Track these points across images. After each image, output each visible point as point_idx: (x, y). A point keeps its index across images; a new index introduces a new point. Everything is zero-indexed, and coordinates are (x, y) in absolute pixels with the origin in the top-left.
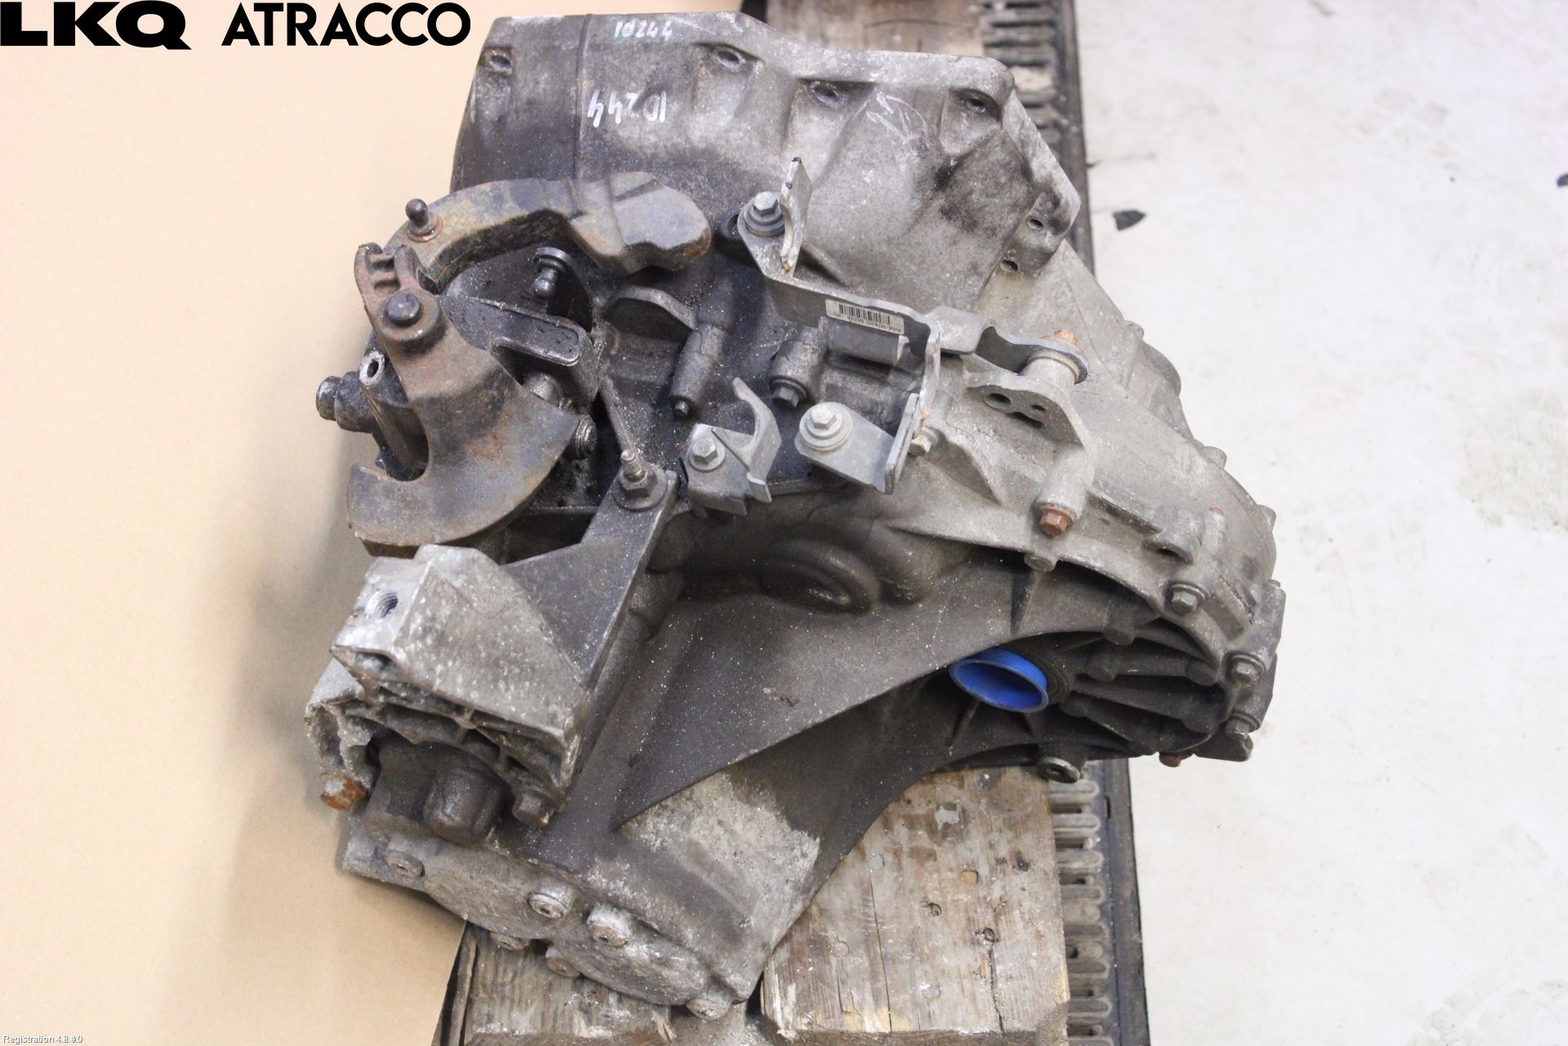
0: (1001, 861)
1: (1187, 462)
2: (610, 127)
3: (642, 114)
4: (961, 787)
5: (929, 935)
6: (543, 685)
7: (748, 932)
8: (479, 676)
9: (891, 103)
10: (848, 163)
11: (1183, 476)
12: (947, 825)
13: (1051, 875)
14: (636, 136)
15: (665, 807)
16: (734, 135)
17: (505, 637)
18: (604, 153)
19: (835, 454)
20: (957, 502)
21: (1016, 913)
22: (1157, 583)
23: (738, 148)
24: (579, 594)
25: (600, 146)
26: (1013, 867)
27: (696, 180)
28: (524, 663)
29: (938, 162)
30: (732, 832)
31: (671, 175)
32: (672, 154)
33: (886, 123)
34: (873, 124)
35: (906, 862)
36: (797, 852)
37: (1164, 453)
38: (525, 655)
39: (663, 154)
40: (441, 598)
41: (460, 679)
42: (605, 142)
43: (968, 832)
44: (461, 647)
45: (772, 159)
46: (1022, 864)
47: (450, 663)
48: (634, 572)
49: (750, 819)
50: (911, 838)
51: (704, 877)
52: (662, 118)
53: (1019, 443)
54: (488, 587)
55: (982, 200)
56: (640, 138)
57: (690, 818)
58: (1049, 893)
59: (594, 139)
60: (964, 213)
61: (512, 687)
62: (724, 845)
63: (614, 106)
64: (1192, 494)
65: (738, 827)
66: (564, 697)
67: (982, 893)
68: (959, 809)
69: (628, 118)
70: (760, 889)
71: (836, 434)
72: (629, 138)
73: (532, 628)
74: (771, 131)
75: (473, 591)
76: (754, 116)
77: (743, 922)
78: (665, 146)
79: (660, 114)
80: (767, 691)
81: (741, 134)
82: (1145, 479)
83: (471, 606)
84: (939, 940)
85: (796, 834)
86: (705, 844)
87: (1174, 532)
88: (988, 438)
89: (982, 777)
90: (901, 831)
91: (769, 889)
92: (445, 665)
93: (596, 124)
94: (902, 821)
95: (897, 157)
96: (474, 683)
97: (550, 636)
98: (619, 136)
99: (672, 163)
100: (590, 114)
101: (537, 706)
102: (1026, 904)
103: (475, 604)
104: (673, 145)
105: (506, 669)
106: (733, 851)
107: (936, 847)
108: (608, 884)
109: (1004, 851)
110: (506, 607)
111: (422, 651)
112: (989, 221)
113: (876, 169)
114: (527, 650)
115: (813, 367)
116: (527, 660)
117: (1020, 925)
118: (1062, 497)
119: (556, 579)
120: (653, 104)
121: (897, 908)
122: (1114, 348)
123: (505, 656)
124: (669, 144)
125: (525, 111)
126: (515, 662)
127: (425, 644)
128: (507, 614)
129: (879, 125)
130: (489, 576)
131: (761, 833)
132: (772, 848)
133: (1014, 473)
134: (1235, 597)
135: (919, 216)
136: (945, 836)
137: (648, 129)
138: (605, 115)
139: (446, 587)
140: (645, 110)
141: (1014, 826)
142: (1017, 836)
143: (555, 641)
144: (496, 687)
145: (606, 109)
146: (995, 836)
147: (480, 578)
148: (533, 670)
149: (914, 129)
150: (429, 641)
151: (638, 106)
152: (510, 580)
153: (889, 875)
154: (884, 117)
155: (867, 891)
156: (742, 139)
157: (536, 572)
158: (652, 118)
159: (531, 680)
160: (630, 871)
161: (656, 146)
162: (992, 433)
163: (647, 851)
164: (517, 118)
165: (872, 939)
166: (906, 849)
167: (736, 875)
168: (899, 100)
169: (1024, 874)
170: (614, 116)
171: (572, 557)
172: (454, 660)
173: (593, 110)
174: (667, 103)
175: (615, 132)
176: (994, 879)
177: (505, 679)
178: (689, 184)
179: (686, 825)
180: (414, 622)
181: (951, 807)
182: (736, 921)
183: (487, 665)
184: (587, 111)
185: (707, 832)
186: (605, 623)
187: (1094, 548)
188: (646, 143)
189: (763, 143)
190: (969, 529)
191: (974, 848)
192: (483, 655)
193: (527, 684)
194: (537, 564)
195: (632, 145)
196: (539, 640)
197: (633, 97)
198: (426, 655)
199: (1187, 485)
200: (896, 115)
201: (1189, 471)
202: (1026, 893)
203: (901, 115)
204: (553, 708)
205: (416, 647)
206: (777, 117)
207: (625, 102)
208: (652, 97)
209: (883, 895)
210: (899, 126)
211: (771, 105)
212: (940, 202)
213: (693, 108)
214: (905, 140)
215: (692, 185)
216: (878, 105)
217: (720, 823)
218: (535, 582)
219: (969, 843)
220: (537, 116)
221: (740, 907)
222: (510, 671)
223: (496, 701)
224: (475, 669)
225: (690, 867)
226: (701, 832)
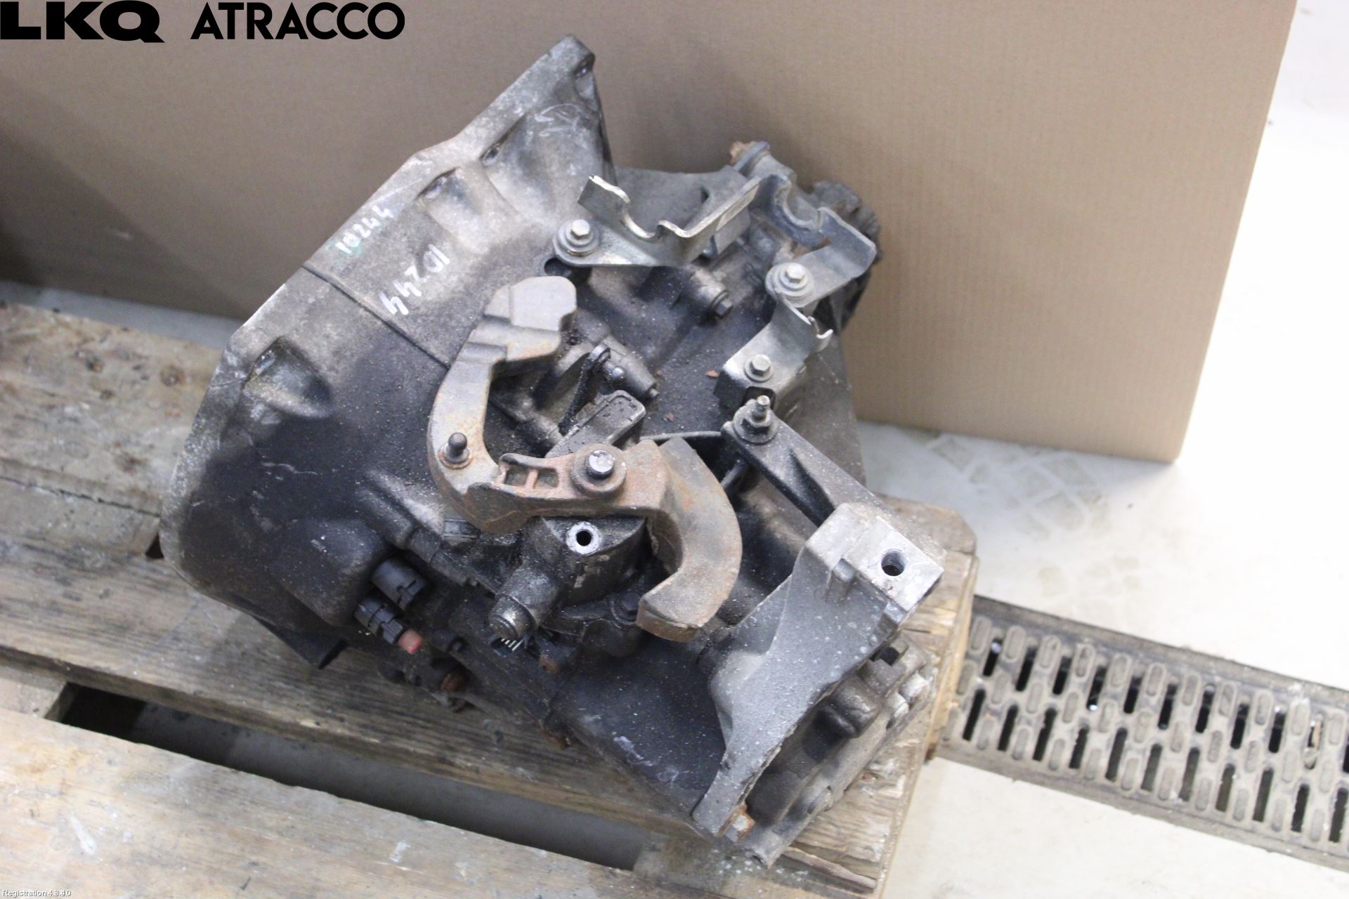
2: (418, 304)
3: (430, 273)
9: (547, 115)
10: (557, 175)
14: (442, 289)
16: (493, 226)
18: (432, 321)
23: (501, 230)
25: (424, 321)
27: (504, 272)
31: (488, 286)
32: (476, 274)
33: (555, 129)
34: (548, 138)
39: (471, 280)
42: (426, 315)
52: (447, 261)
56: (445, 287)
59: (415, 321)
63: (404, 289)
69: (423, 285)
72: (439, 295)
78: (467, 274)
79: (441, 260)
93: (405, 311)
95: (577, 143)
98: (430, 301)
99: (481, 279)
100: (393, 311)
104: (471, 268)
113: (573, 162)
120: (430, 260)
124: (468, 271)
125: (338, 362)
129: (553, 134)
137: (445, 277)
138: (405, 301)
140: (429, 269)
145: (401, 297)
149: (573, 116)
151: (422, 271)
154: (551, 127)
156: (496, 224)
158: (439, 268)
161: (461, 281)
164: (337, 372)
168: (551, 108)
170: (412, 294)
173: (392, 307)
174: (440, 249)
175: (425, 303)
178: (502, 279)
184: (389, 312)
188: (453, 285)
189: (505, 215)
195: (445, 296)
197: (412, 270)
200: (557, 118)
203: (559, 115)
207: (410, 279)
208: (425, 257)
210: (563, 123)
214: (574, 128)
215: (506, 278)
216: (540, 124)
220: (352, 356)
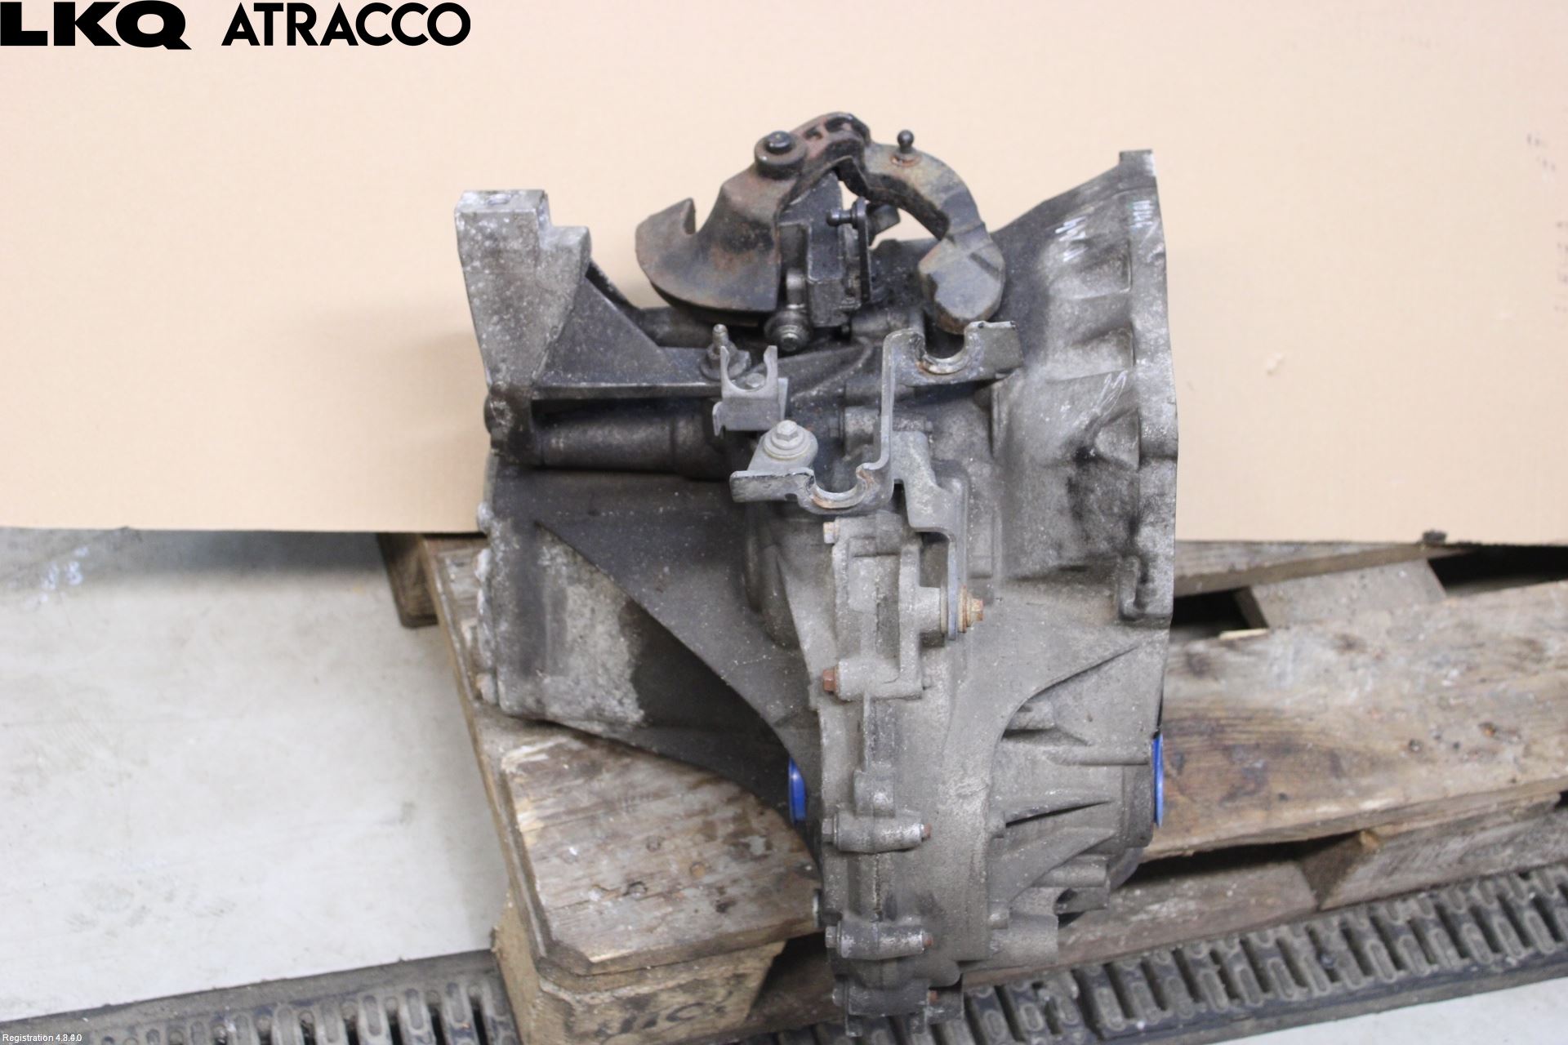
0: (721, 890)
1: (967, 791)
3: (1069, 247)
4: (792, 851)
5: (626, 847)
6: (513, 350)
7: (538, 680)
8: (491, 298)
9: (1120, 382)
10: (1070, 389)
11: (952, 792)
12: (747, 846)
13: (719, 930)
14: (1050, 254)
15: (574, 556)
16: (1067, 308)
17: (530, 303)
19: (766, 457)
20: (824, 604)
21: (670, 909)
22: (838, 802)
23: (1059, 316)
24: (606, 350)
26: (718, 901)
27: (1024, 305)
28: (521, 327)
29: (1088, 442)
30: (593, 626)
31: (1023, 289)
32: (1039, 280)
34: (1103, 383)
35: (698, 821)
36: (618, 694)
37: (963, 766)
38: (527, 325)
39: (1039, 275)
40: (521, 236)
41: (481, 285)
43: (745, 862)
44: (502, 274)
45: (1060, 343)
46: (722, 908)
47: (487, 272)
48: (644, 384)
49: (611, 636)
50: (724, 821)
51: (549, 617)
52: (1066, 260)
53: (888, 625)
54: (558, 271)
55: (1095, 506)
56: (1049, 257)
57: (579, 581)
58: (698, 932)
60: (1079, 500)
61: (498, 327)
62: (581, 623)
63: (1073, 231)
64: (940, 807)
65: (600, 629)
66: (515, 371)
67: (684, 881)
68: (768, 852)
69: (1065, 242)
70: (573, 674)
71: (779, 447)
73: (549, 320)
74: (1082, 329)
75: (548, 262)
76: (1086, 310)
77: (542, 671)
79: (1070, 257)
80: (666, 569)
81: (1069, 311)
82: (928, 755)
83: (536, 266)
84: (624, 856)
85: (629, 686)
86: (571, 605)
87: (866, 782)
88: (874, 594)
89: (807, 865)
90: (730, 811)
91: (577, 683)
92: (484, 267)
94: (739, 811)
95: (1082, 414)
96: (485, 297)
97: (552, 337)
99: (1033, 283)
101: (497, 353)
102: (682, 916)
103: (539, 268)
105: (509, 316)
106: (582, 634)
107: (720, 840)
108: (498, 538)
109: (732, 891)
110: (552, 293)
111: (477, 242)
112: (1089, 526)
113: (1071, 408)
114: (531, 325)
115: (863, 430)
116: (524, 329)
117: (658, 914)
118: (846, 671)
119: (605, 327)
120: (1079, 250)
121: (647, 820)
122: (1114, 738)
123: (517, 311)
126: (518, 321)
127: (483, 242)
128: (547, 296)
130: (567, 269)
131: (610, 653)
132: (606, 670)
133: (859, 630)
134: (874, 887)
135: (1055, 465)
136: (735, 845)
137: (1057, 257)
139: (531, 235)
140: (1073, 247)
141: (763, 896)
142: (752, 900)
143: (550, 343)
144: (491, 315)
146: (747, 883)
147: (560, 262)
148: (520, 337)
149: (1105, 409)
150: (487, 243)
151: (1074, 242)
152: (574, 286)
153: (680, 809)
155: (657, 795)
156: (1066, 313)
157: (600, 309)
158: (1066, 254)
159: (513, 339)
160: (515, 551)
162: (881, 596)
163: (536, 556)
165: (609, 805)
166: (710, 818)
167: (567, 646)
168: (1123, 385)
169: (713, 910)
171: (629, 331)
172: (491, 273)
174: (1079, 256)
176: (701, 888)
177: (501, 319)
178: (1020, 304)
179: (574, 580)
180: (489, 222)
181: (768, 846)
182: (538, 663)
183: (503, 301)
185: (579, 602)
186: (594, 380)
187: (838, 732)
189: (1070, 330)
190: (805, 622)
191: (727, 869)
192: (508, 293)
193: (508, 338)
194: (606, 307)
195: (1043, 256)
196: (543, 330)
197: (1081, 236)
198: (477, 246)
199: (947, 799)
201: (960, 796)
202: (693, 914)
203: (1112, 394)
204: (503, 367)
205: (475, 235)
206: (1093, 326)
207: (1077, 234)
208: (1084, 246)
209: (658, 807)
210: (1105, 398)
211: (1101, 316)
212: (1071, 471)
213: (1081, 271)
214: (1095, 410)
215: (1020, 306)
216: (1118, 376)
217: (593, 611)
218: (592, 311)
219: (733, 864)
221: (549, 663)
222: (509, 320)
223: (482, 320)
224: (495, 293)
225: (547, 601)
226: (576, 596)
